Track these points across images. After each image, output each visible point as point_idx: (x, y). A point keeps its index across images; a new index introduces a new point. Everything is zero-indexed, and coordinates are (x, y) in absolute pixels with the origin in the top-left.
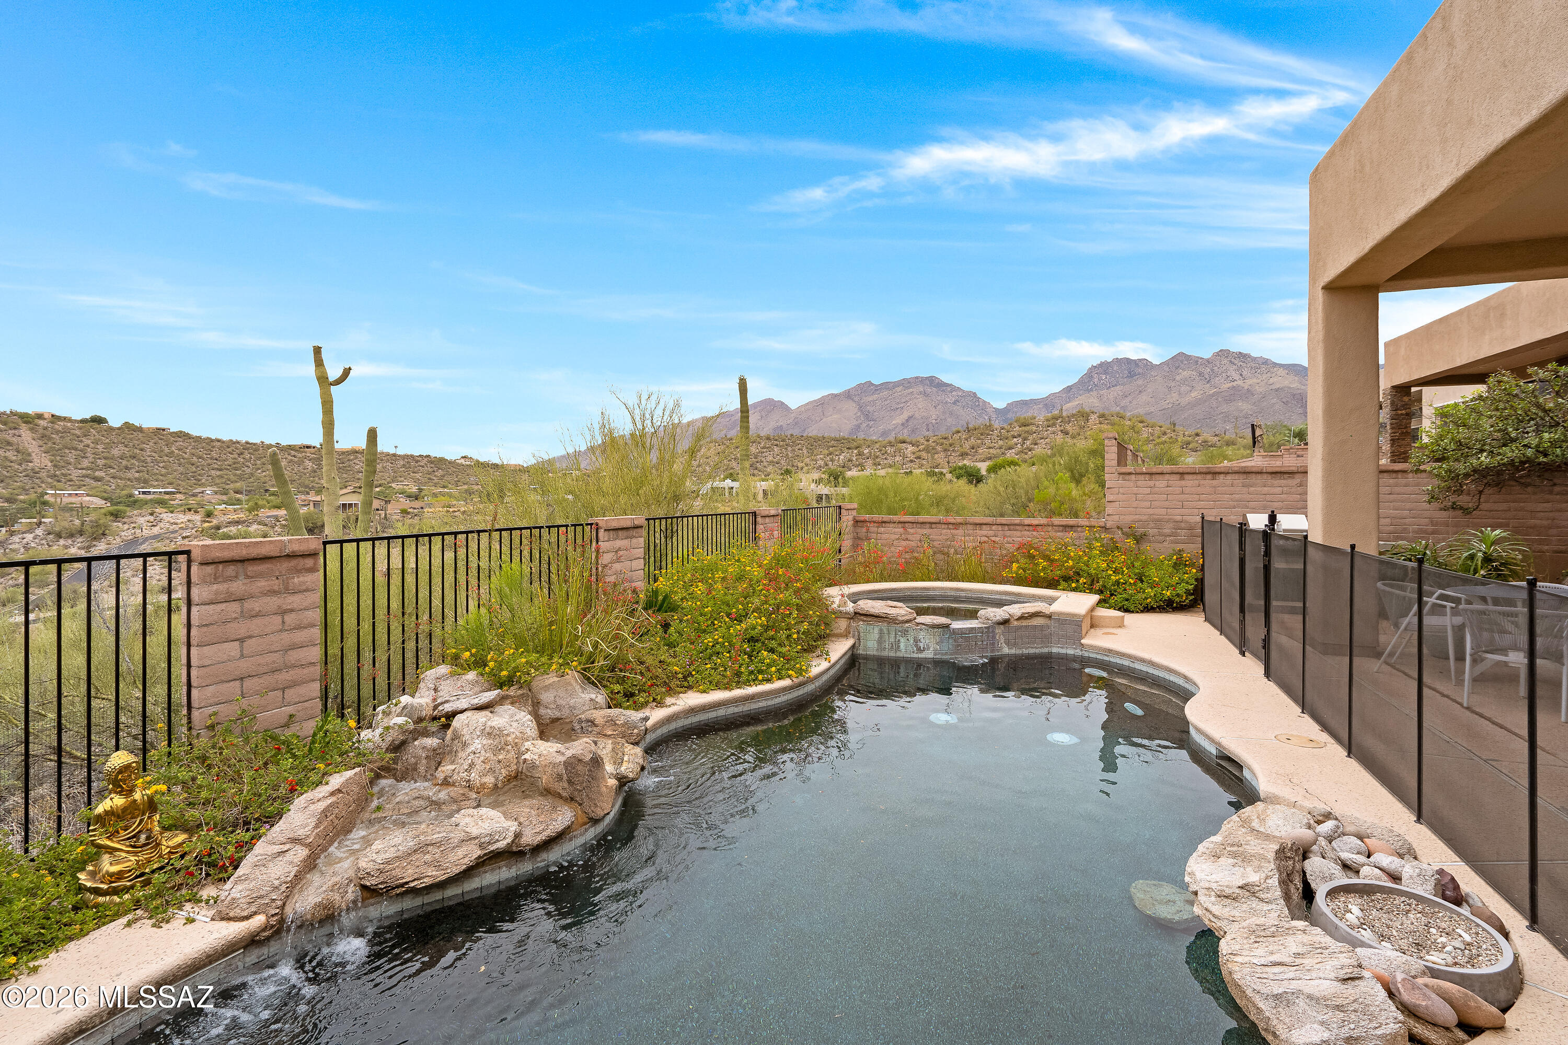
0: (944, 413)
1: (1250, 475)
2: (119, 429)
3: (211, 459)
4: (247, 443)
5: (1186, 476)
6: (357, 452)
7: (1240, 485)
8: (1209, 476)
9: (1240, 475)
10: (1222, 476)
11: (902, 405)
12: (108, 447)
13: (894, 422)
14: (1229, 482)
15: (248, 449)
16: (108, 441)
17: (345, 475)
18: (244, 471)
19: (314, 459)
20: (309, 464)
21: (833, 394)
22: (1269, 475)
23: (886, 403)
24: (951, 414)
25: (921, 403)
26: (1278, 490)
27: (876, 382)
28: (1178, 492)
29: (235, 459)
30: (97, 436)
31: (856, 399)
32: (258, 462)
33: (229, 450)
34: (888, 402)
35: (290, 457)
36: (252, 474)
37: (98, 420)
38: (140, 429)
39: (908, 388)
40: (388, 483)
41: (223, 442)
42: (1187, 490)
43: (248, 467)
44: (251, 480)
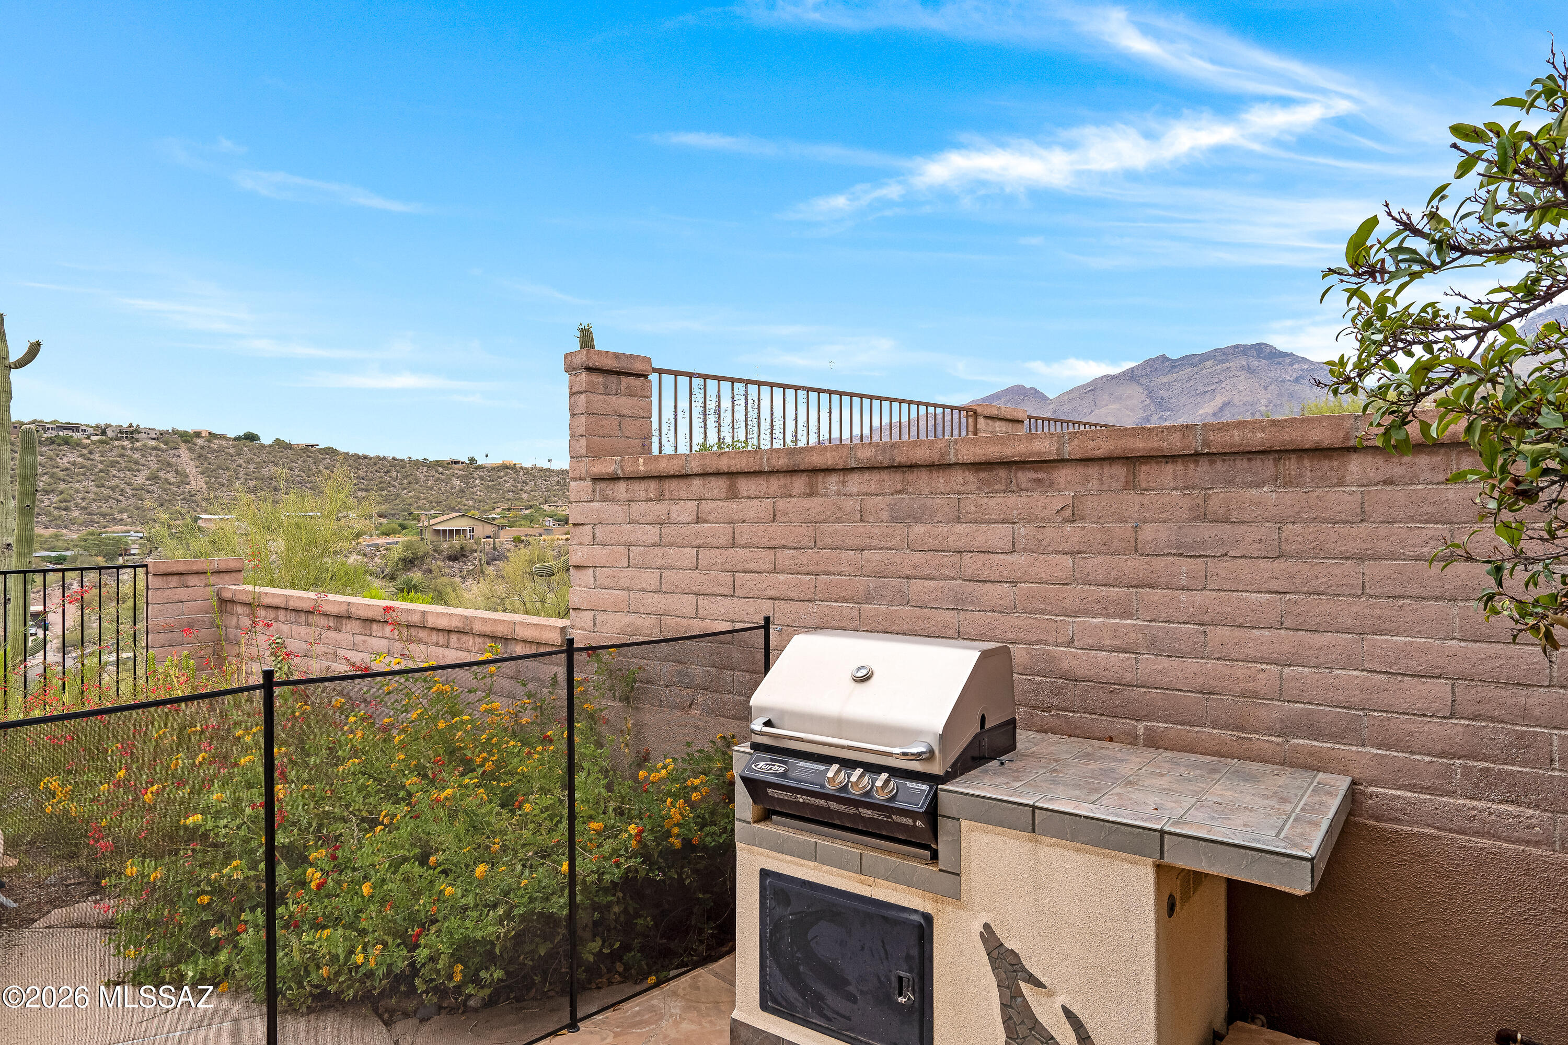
0: (1280, 395)
1: (912, 477)
2: (270, 446)
3: (358, 478)
4: (394, 459)
5: (745, 486)
6: (507, 467)
7: (885, 515)
8: (800, 484)
9: (885, 475)
10: (833, 482)
11: (1213, 387)
12: (259, 466)
13: (1201, 412)
14: (852, 505)
15: (394, 466)
16: (259, 459)
17: (494, 495)
18: (390, 492)
19: (462, 476)
20: (457, 482)
21: (1108, 376)
22: (970, 476)
23: (1188, 385)
24: (1291, 396)
25: (1243, 382)
26: (999, 535)
27: (1174, 355)
28: (721, 541)
29: (381, 477)
30: (249, 455)
31: (1144, 380)
32: (405, 481)
33: (376, 467)
34: (1192, 383)
35: (437, 475)
36: (398, 495)
37: (251, 437)
38: (289, 446)
39: (1222, 362)
40: (540, 504)
41: (370, 459)
42: (745, 533)
43: (395, 487)
44: (397, 502)
